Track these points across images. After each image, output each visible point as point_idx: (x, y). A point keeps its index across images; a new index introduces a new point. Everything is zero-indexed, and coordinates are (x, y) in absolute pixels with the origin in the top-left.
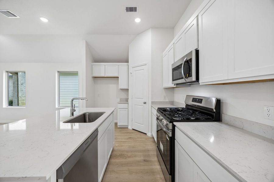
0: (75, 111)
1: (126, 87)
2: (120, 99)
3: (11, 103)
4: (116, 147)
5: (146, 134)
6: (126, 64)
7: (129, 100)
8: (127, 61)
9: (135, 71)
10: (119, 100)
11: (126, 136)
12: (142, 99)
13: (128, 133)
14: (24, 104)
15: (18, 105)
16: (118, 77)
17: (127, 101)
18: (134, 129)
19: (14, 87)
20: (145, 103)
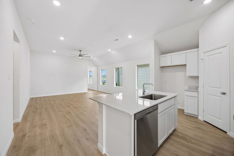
0: (145, 92)
1: (195, 74)
2: (189, 87)
3: (117, 85)
4: (180, 129)
5: (226, 132)
6: (196, 49)
7: (199, 89)
8: (198, 47)
9: (208, 56)
10: (187, 88)
11: (194, 124)
12: (220, 88)
13: (197, 122)
14: (122, 85)
15: (119, 86)
16: (186, 65)
17: (197, 89)
18: (206, 121)
19: (118, 76)
20: (224, 94)
